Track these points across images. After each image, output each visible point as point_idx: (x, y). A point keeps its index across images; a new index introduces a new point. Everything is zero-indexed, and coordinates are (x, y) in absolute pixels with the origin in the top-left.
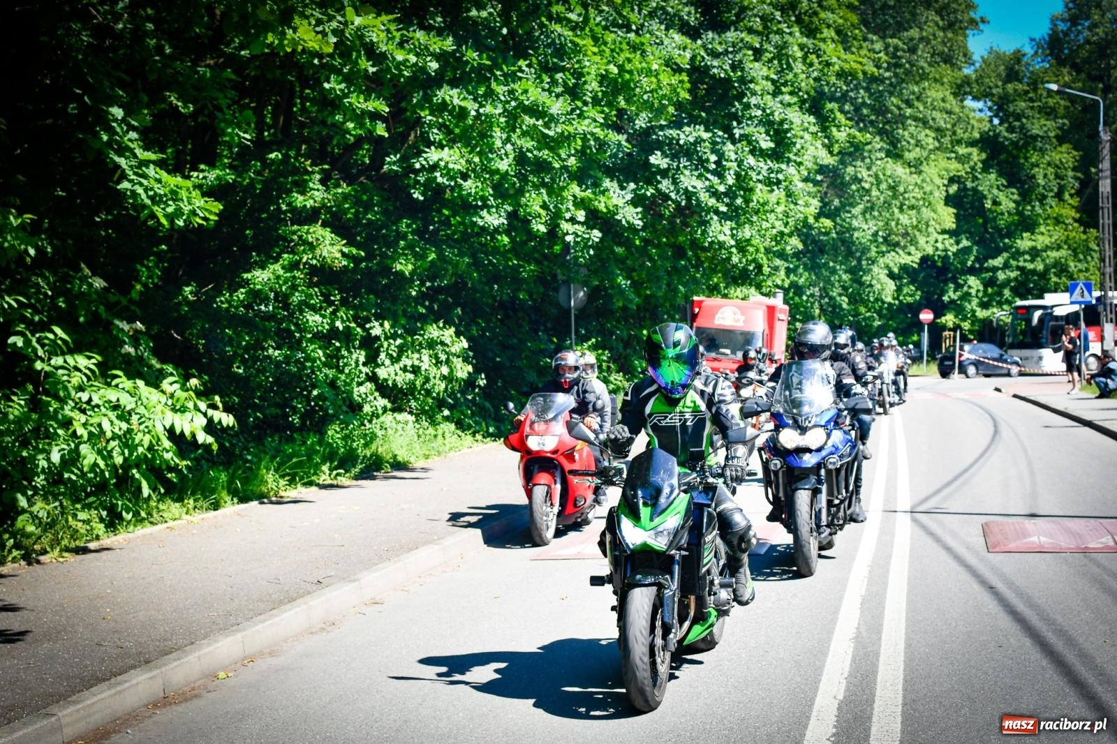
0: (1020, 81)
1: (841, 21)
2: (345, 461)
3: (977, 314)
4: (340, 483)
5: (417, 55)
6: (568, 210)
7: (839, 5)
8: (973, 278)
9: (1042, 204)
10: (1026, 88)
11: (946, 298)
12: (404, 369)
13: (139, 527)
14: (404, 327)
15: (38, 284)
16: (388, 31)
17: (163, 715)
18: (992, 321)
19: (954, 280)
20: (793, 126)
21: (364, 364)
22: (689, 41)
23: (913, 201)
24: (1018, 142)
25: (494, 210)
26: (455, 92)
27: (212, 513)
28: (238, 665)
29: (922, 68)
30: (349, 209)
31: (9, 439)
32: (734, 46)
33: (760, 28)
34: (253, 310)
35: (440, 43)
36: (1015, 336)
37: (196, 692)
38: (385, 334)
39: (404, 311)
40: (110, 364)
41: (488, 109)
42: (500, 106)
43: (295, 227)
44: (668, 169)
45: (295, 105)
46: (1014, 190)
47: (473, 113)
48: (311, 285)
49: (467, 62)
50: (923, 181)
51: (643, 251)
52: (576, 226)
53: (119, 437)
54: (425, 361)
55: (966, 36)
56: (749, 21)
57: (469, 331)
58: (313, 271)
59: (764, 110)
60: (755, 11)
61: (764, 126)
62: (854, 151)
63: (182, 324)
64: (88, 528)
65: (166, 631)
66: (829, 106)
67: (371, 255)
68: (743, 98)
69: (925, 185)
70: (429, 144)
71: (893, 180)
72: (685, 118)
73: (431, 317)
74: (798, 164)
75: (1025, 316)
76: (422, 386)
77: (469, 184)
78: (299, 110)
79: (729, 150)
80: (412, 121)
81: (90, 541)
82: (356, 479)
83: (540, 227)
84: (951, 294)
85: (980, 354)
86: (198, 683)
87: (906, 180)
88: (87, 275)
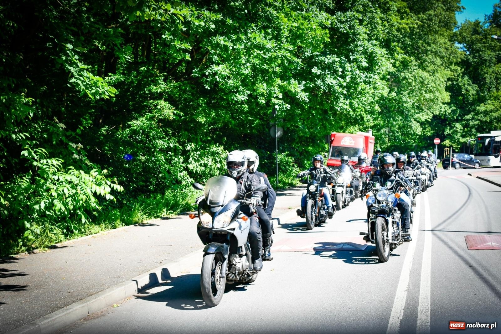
0: (479, 34)
2: (173, 207)
3: (460, 140)
4: (171, 217)
5: (205, 22)
6: (275, 93)
8: (458, 124)
9: (489, 91)
10: (481, 37)
11: (446, 133)
12: (201, 165)
13: (80, 237)
14: (201, 146)
15: (35, 127)
16: (192, 11)
17: (87, 324)
18: (467, 143)
19: (450, 124)
20: (377, 55)
21: (182, 163)
22: (330, 16)
23: (431, 88)
24: (478, 62)
25: (242, 93)
26: (222, 37)
27: (113, 230)
28: (123, 301)
29: (435, 29)
30: (177, 93)
31: (22, 197)
32: (350, 18)
33: (362, 10)
34: (133, 138)
35: (215, 16)
36: (477, 151)
37: (103, 313)
38: (192, 149)
39: (201, 139)
40: (67, 163)
41: (238, 46)
42: (243, 44)
43: (152, 101)
44: (320, 75)
45: (152, 46)
46: (476, 85)
47: (231, 48)
48: (158, 128)
49: (227, 25)
50: (436, 79)
51: (309, 112)
52: (279, 101)
53: (71, 196)
54: (209, 161)
55: (455, 14)
56: (357, 7)
57: (230, 148)
58: (160, 121)
59: (364, 48)
60: (360, 2)
61: (364, 55)
63: (101, 145)
64: (57, 237)
65: (90, 285)
66: (393, 44)
67: (186, 114)
68: (354, 42)
69: (436, 81)
70: (213, 63)
71: (422, 78)
72: (328, 51)
73: (213, 142)
74: (379, 74)
75: (482, 141)
76: (209, 173)
77: (230, 82)
78: (154, 48)
79: (348, 66)
80: (204, 53)
81: (57, 243)
82: (179, 215)
83: (262, 101)
84: (448, 131)
85: (462, 158)
86: (104, 309)
87: (428, 78)
88: (57, 122)
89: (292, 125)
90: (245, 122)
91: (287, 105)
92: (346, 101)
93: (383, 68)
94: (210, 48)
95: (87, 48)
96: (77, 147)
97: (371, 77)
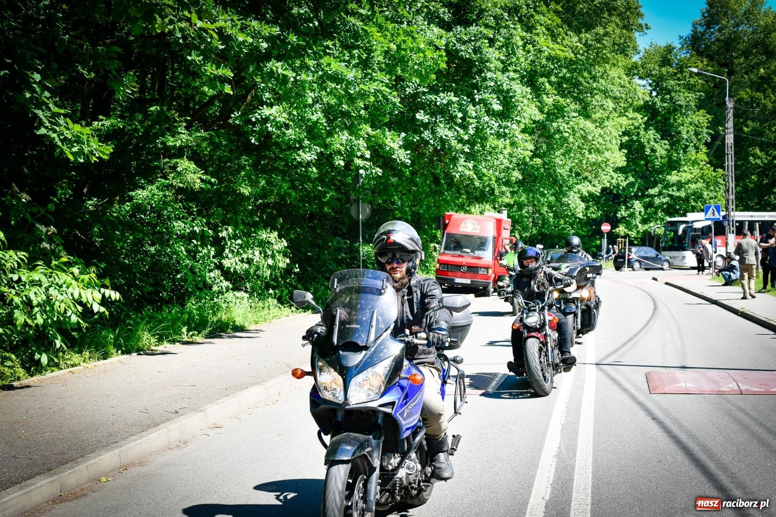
0: (670, 65)
1: (550, 22)
2: (198, 325)
4: (194, 341)
5: (253, 37)
6: (359, 150)
7: (548, 11)
8: (638, 202)
9: (685, 152)
10: (675, 71)
11: (619, 215)
12: (242, 261)
13: (50, 371)
14: (243, 232)
16: (232, 20)
17: (59, 509)
18: (650, 232)
19: (625, 203)
20: (516, 94)
21: (214, 257)
22: (443, 32)
23: (598, 146)
24: (669, 108)
25: (307, 150)
26: (279, 64)
27: (102, 362)
28: (116, 472)
29: (605, 55)
30: (206, 148)
32: (475, 37)
33: (493, 25)
34: (136, 217)
35: (269, 29)
36: (666, 242)
37: (84, 492)
38: (229, 235)
39: (242, 219)
41: (303, 76)
42: (311, 74)
43: (167, 160)
44: (428, 123)
45: (168, 74)
46: (666, 142)
47: (292, 79)
48: (176, 201)
49: (289, 43)
50: (605, 133)
51: (411, 181)
52: (365, 162)
54: (256, 255)
55: (634, 35)
56: (486, 20)
57: (288, 234)
58: (179, 191)
59: (496, 83)
60: (490, 13)
61: (496, 93)
62: (557, 112)
63: (85, 227)
64: (12, 371)
65: (64, 447)
66: (541, 80)
67: (221, 181)
68: (482, 73)
69: (605, 136)
70: (262, 103)
71: (584, 131)
72: (441, 87)
73: (262, 225)
74: (519, 122)
75: (673, 228)
76: (254, 273)
77: (290, 131)
78: (171, 78)
79: (471, 109)
80: (249, 86)
81: (13, 381)
82: (206, 338)
83: (340, 162)
84: (623, 212)
85: (643, 254)
86: (87, 485)
87: (593, 131)
88: (16, 191)
89: (385, 201)
90: (312, 195)
91: (378, 169)
92: (468, 164)
93: (525, 114)
94: (258, 80)
95: (64, 74)
96: (48, 231)
97: (506, 127)
